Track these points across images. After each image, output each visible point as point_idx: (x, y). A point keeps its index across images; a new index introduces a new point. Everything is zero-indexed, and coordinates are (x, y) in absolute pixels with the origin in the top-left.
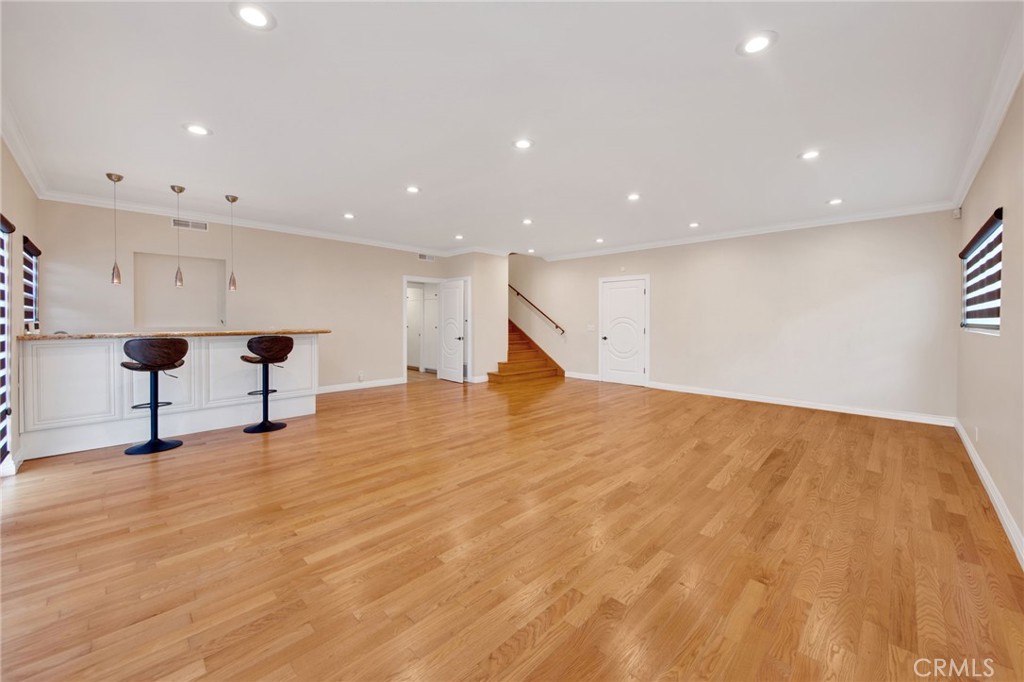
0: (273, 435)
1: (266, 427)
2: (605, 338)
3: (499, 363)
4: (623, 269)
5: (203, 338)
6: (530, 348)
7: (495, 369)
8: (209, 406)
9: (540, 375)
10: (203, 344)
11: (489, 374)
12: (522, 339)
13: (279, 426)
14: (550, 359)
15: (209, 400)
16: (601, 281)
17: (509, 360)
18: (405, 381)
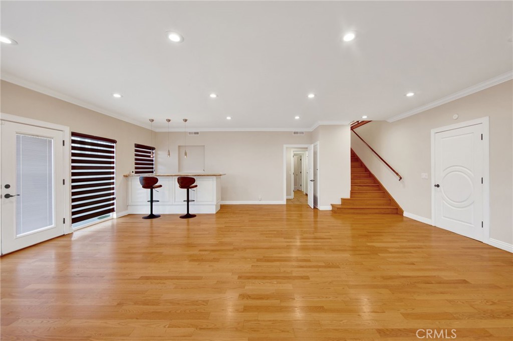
0: (191, 220)
1: (188, 216)
2: (438, 186)
3: (342, 199)
4: (455, 116)
5: (174, 177)
6: (379, 190)
7: (339, 202)
8: (175, 204)
9: (377, 211)
10: (173, 179)
11: (332, 205)
12: (375, 183)
13: (194, 216)
14: (393, 200)
15: (175, 201)
16: (433, 131)
17: (351, 197)
18: (285, 203)
